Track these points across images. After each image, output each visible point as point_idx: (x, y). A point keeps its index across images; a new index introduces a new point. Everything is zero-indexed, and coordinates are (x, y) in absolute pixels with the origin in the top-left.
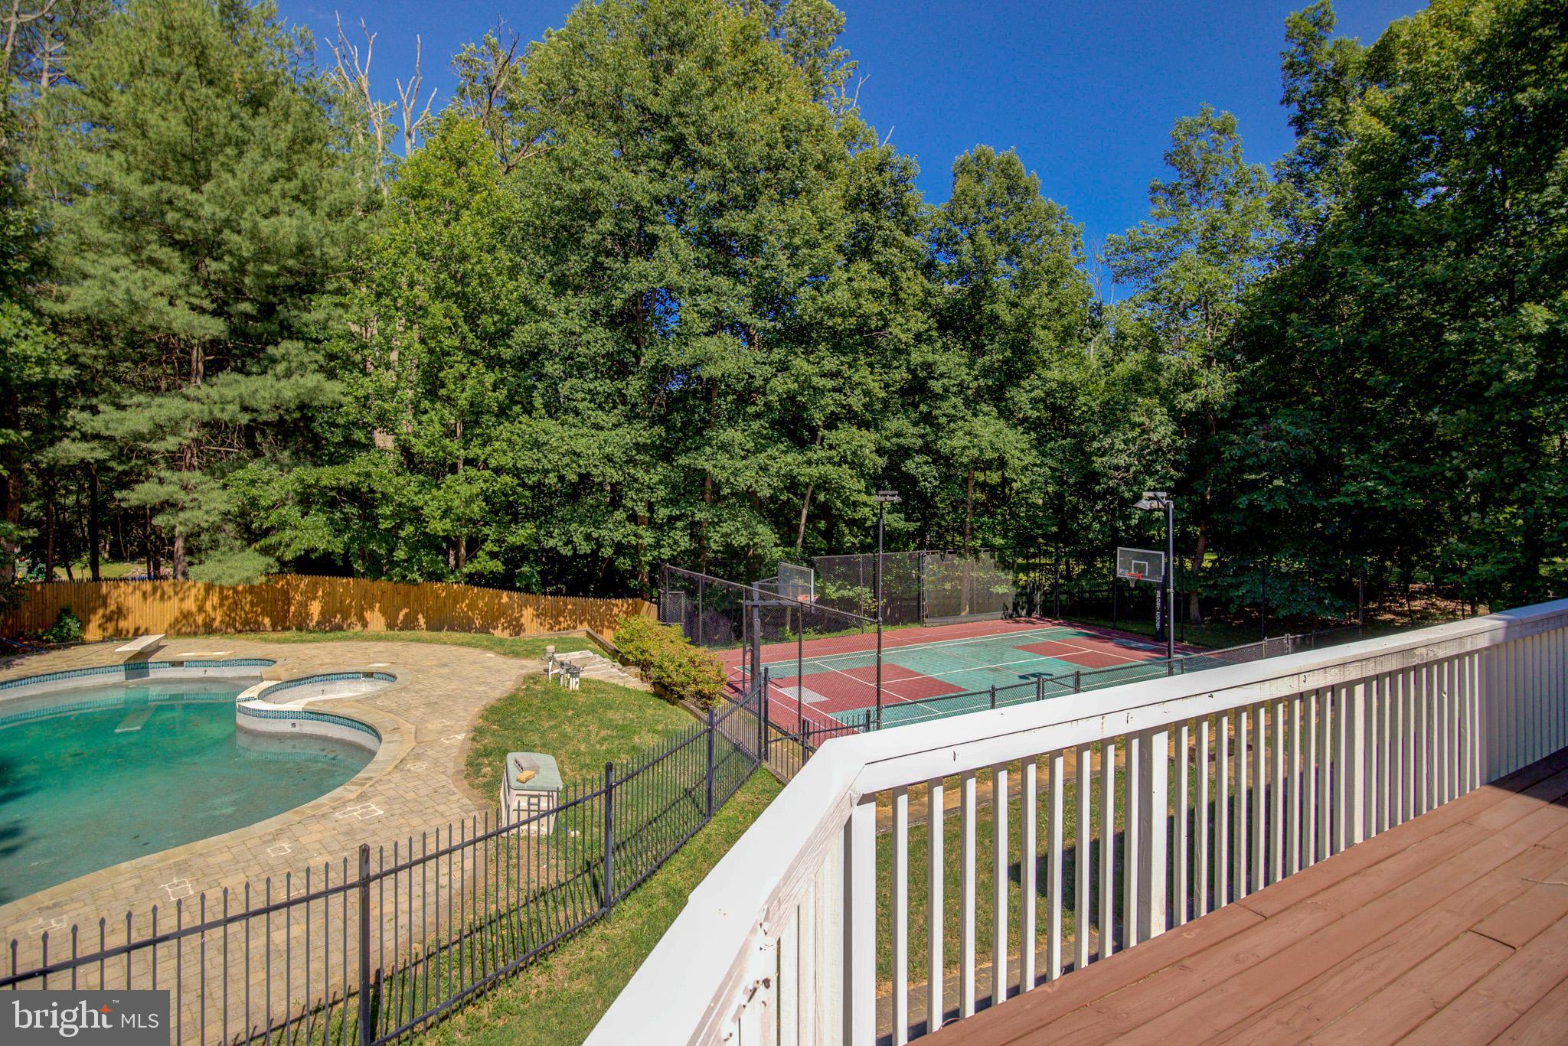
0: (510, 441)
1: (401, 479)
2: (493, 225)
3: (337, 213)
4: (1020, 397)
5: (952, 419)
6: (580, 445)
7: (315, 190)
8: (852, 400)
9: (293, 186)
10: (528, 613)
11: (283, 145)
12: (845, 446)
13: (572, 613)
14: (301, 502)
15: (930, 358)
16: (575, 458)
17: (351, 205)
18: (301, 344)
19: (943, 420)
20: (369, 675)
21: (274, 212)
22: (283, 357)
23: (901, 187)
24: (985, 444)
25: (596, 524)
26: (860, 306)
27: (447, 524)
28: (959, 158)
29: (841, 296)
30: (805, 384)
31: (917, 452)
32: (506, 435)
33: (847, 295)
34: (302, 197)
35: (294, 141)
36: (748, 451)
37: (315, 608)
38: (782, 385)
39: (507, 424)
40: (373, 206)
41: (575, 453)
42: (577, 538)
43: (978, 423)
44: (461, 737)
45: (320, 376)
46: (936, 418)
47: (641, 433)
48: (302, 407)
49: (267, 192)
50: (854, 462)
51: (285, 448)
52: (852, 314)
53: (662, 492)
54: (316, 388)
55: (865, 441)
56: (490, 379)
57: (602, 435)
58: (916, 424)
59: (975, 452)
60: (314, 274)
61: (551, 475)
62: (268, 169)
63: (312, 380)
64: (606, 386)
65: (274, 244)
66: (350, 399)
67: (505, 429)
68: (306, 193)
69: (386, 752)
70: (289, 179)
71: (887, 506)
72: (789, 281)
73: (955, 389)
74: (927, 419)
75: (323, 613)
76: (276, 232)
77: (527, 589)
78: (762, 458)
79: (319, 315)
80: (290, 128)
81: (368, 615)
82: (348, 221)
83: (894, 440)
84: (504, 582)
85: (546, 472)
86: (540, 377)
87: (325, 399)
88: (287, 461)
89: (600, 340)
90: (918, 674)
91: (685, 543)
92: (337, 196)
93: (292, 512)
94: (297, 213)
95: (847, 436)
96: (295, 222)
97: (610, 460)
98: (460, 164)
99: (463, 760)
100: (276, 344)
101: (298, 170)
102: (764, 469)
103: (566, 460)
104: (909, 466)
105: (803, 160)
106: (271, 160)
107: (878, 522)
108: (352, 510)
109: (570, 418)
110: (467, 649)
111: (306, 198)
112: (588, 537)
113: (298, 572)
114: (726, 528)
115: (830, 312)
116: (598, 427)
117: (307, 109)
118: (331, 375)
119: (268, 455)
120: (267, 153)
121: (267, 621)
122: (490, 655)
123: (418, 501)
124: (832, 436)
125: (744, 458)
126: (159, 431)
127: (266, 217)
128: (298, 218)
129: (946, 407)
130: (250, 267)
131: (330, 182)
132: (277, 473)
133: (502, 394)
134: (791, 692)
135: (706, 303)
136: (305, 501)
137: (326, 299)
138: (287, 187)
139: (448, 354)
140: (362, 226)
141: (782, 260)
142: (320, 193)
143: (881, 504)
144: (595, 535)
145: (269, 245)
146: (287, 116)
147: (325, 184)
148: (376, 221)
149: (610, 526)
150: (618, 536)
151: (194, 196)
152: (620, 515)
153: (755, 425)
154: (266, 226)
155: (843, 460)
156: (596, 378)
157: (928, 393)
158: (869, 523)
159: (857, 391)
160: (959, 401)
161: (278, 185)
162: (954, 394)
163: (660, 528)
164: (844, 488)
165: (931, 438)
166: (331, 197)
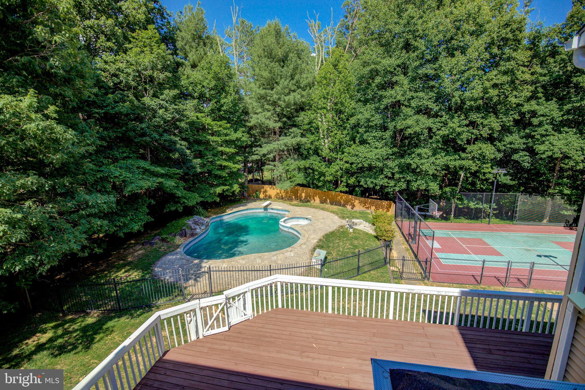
5: (544, 136)
6: (368, 155)
8: (482, 132)
10: (357, 201)
12: (475, 153)
13: (370, 203)
14: (298, 170)
16: (367, 159)
18: (297, 128)
19: (538, 136)
20: (307, 219)
21: (290, 90)
22: (293, 132)
25: (375, 178)
31: (522, 150)
36: (429, 156)
37: (303, 195)
38: (444, 131)
42: (369, 183)
43: (557, 138)
44: (316, 241)
46: (535, 135)
48: (298, 144)
51: (296, 155)
53: (396, 169)
54: (301, 140)
57: (377, 151)
58: (522, 138)
59: (550, 153)
63: (299, 139)
69: (300, 242)
70: (293, 79)
73: (548, 121)
74: (528, 136)
75: (305, 196)
77: (356, 195)
78: (433, 159)
79: (301, 118)
81: (315, 198)
83: (508, 146)
84: (350, 192)
85: (359, 163)
86: (358, 133)
88: (296, 158)
89: (377, 119)
90: (489, 245)
91: (404, 186)
93: (296, 172)
98: (336, 66)
99: (313, 247)
100: (292, 128)
102: (433, 163)
104: (516, 157)
108: (311, 171)
109: (367, 145)
110: (332, 214)
112: (372, 182)
113: (299, 187)
114: (419, 182)
116: (376, 148)
118: (304, 136)
119: (292, 156)
121: (294, 197)
122: (336, 217)
123: (325, 171)
124: (469, 148)
125: (428, 158)
126: (269, 153)
129: (541, 130)
130: (285, 109)
132: (294, 161)
134: (429, 242)
135: (413, 104)
142: (301, 82)
143: (497, 173)
144: (374, 182)
145: (288, 103)
147: (302, 79)
149: (379, 179)
150: (381, 183)
151: (272, 92)
152: (382, 176)
155: (475, 158)
156: (376, 131)
157: (530, 124)
158: (490, 181)
159: (486, 128)
160: (549, 127)
161: (291, 83)
162: (547, 124)
163: (396, 180)
164: (471, 169)
165: (530, 145)
166: (303, 83)
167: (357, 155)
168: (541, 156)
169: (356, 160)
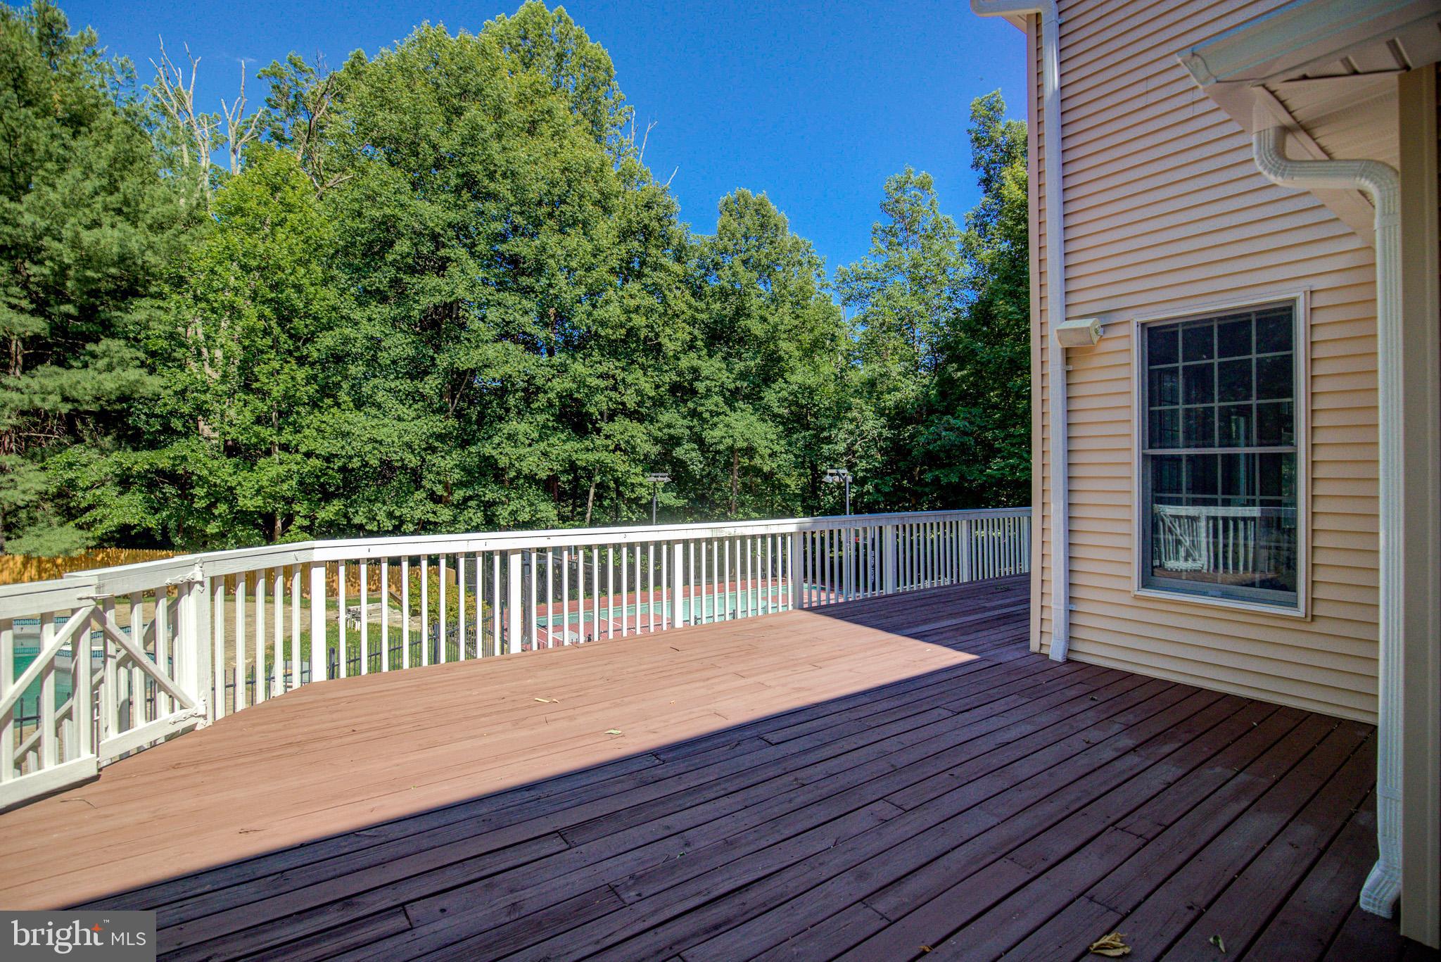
0: (319, 430)
1: (216, 463)
2: (306, 242)
3: (158, 227)
4: (770, 396)
5: (714, 414)
6: (380, 434)
7: (137, 204)
8: (625, 399)
9: (114, 200)
11: (104, 164)
12: (619, 437)
14: (120, 483)
15: (696, 363)
16: (377, 445)
17: (173, 220)
18: (122, 342)
19: (706, 415)
21: (96, 224)
22: (104, 353)
23: (665, 222)
24: (737, 435)
25: (398, 504)
26: (630, 320)
27: (259, 501)
28: (723, 199)
29: (613, 312)
30: (582, 383)
31: (686, 441)
32: (316, 424)
33: (618, 311)
34: (125, 209)
35: (115, 160)
36: (532, 440)
38: (561, 385)
39: (317, 414)
40: (195, 220)
41: (376, 441)
42: (381, 516)
43: (732, 418)
45: (143, 371)
46: (702, 413)
47: (438, 424)
48: (123, 398)
49: (88, 206)
50: (628, 450)
51: (106, 435)
52: (622, 326)
53: (457, 475)
54: (137, 381)
55: (637, 432)
56: (301, 374)
57: (402, 425)
58: (684, 417)
59: (729, 441)
60: (137, 280)
61: (355, 460)
62: (88, 186)
63: (133, 374)
64: (406, 385)
65: (95, 253)
66: (170, 392)
67: (315, 419)
68: (129, 205)
70: (111, 193)
71: (660, 486)
72: (567, 297)
73: (717, 389)
74: (694, 414)
76: (98, 242)
78: (543, 445)
79: (141, 316)
80: (111, 148)
82: (169, 233)
83: (665, 431)
85: (351, 457)
86: (344, 376)
87: (146, 391)
88: (108, 445)
89: (399, 345)
92: (160, 210)
93: (109, 492)
94: (119, 225)
95: (621, 428)
96: (116, 233)
97: (410, 447)
98: (275, 189)
100: (97, 341)
101: (122, 186)
102: (545, 454)
103: (368, 448)
104: (679, 452)
105: (581, 197)
106: (92, 176)
107: (652, 500)
108: (170, 490)
109: (373, 411)
111: (127, 212)
112: (391, 515)
113: (118, 546)
115: (603, 324)
116: (400, 419)
117: (129, 132)
118: (152, 371)
119: (88, 440)
120: (88, 170)
123: (233, 481)
124: (607, 428)
125: (530, 445)
127: (88, 228)
128: (120, 230)
129: (710, 404)
130: (71, 273)
131: (152, 197)
132: (96, 456)
133: (312, 389)
136: (125, 482)
137: (146, 302)
138: (108, 199)
139: (262, 352)
140: (183, 238)
141: (561, 279)
142: (142, 207)
143: (655, 484)
144: (397, 513)
145: (91, 253)
146: (109, 138)
147: (146, 198)
148: (197, 235)
149: (412, 504)
151: (13, 206)
152: (420, 495)
153: (541, 418)
154: (87, 237)
155: (618, 448)
156: (397, 378)
157: (694, 392)
158: (644, 501)
159: (631, 391)
160: (720, 399)
161: (99, 199)
162: (716, 393)
163: (457, 506)
164: (617, 471)
165: (697, 429)
166: (153, 211)
167: (345, 435)
168: (718, 447)
169: (343, 448)
